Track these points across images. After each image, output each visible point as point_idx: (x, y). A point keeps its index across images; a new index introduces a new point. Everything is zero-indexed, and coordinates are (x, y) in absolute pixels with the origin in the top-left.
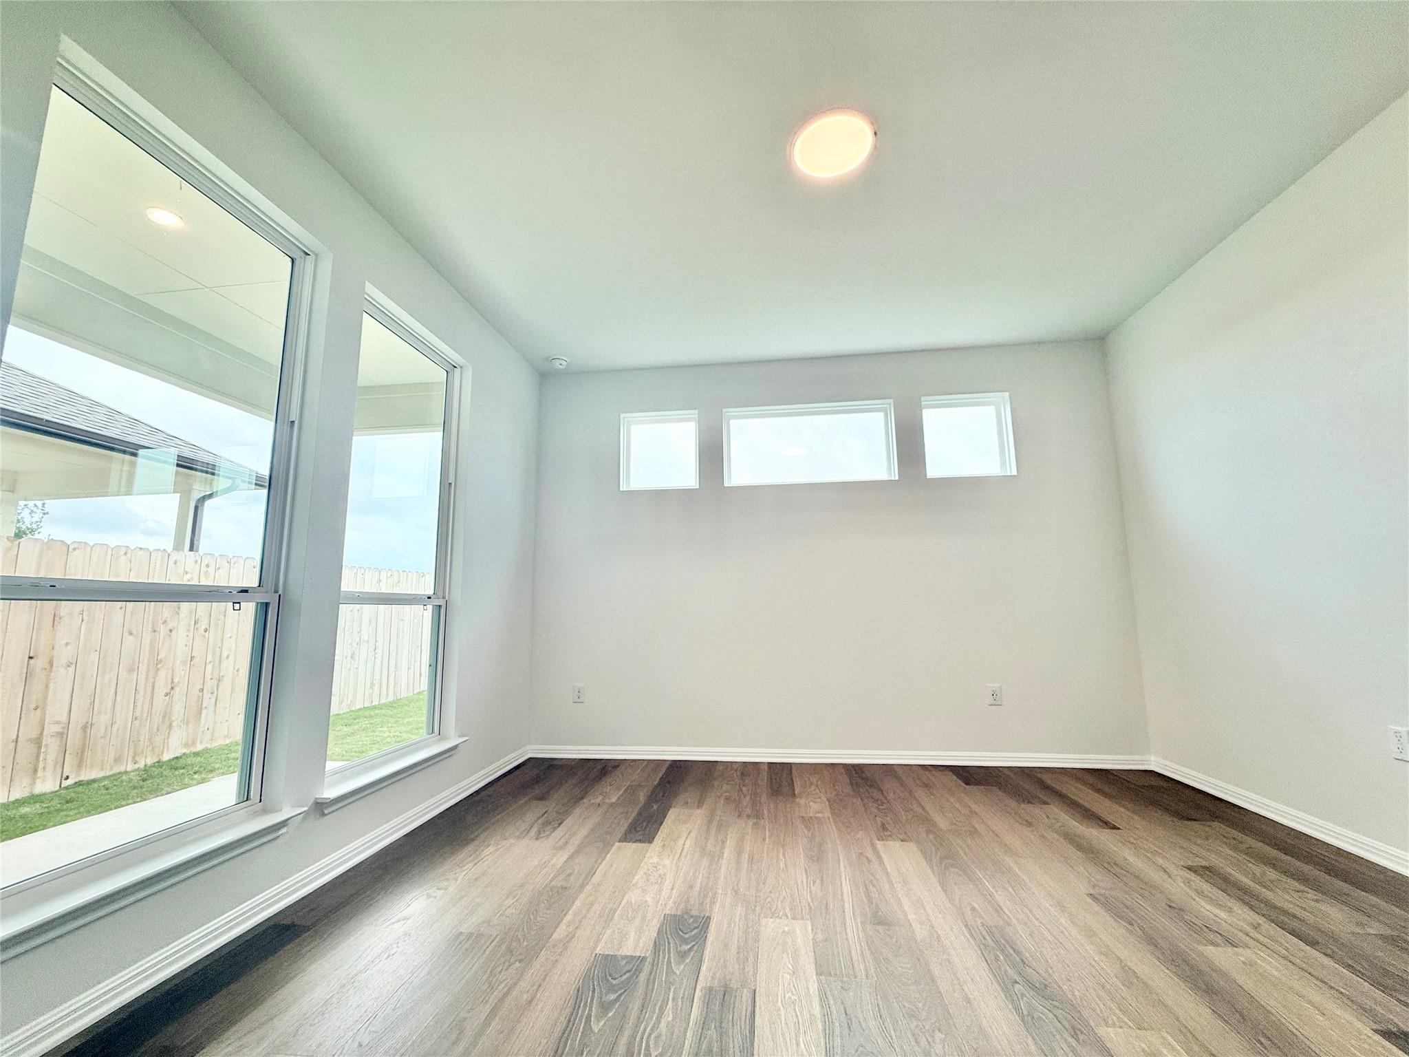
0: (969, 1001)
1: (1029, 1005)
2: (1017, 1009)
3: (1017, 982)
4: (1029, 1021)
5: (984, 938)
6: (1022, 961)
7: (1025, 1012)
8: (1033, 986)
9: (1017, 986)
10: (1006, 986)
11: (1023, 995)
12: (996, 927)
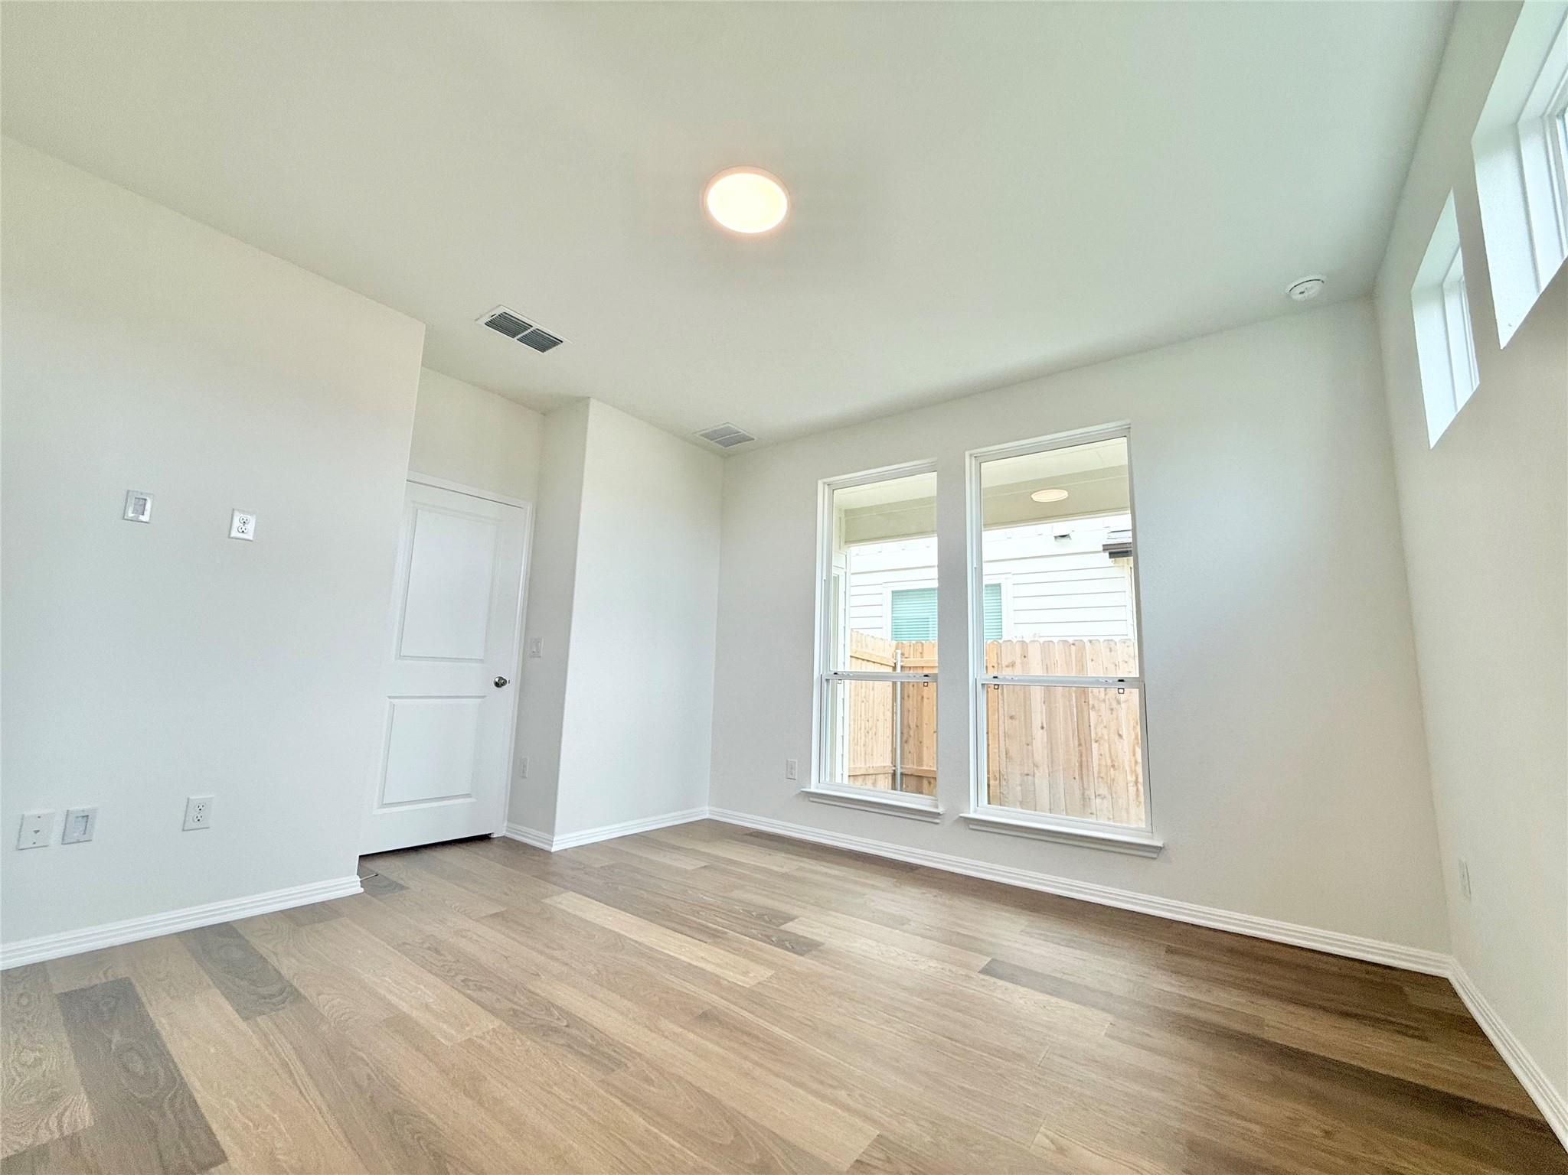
0: (592, 996)
1: (552, 1015)
2: (558, 1008)
3: (567, 1026)
4: (549, 1006)
5: (615, 1051)
6: (571, 1048)
7: (552, 1009)
8: (556, 1030)
9: (565, 1024)
10: (573, 1020)
11: (559, 1019)
12: (613, 1071)
